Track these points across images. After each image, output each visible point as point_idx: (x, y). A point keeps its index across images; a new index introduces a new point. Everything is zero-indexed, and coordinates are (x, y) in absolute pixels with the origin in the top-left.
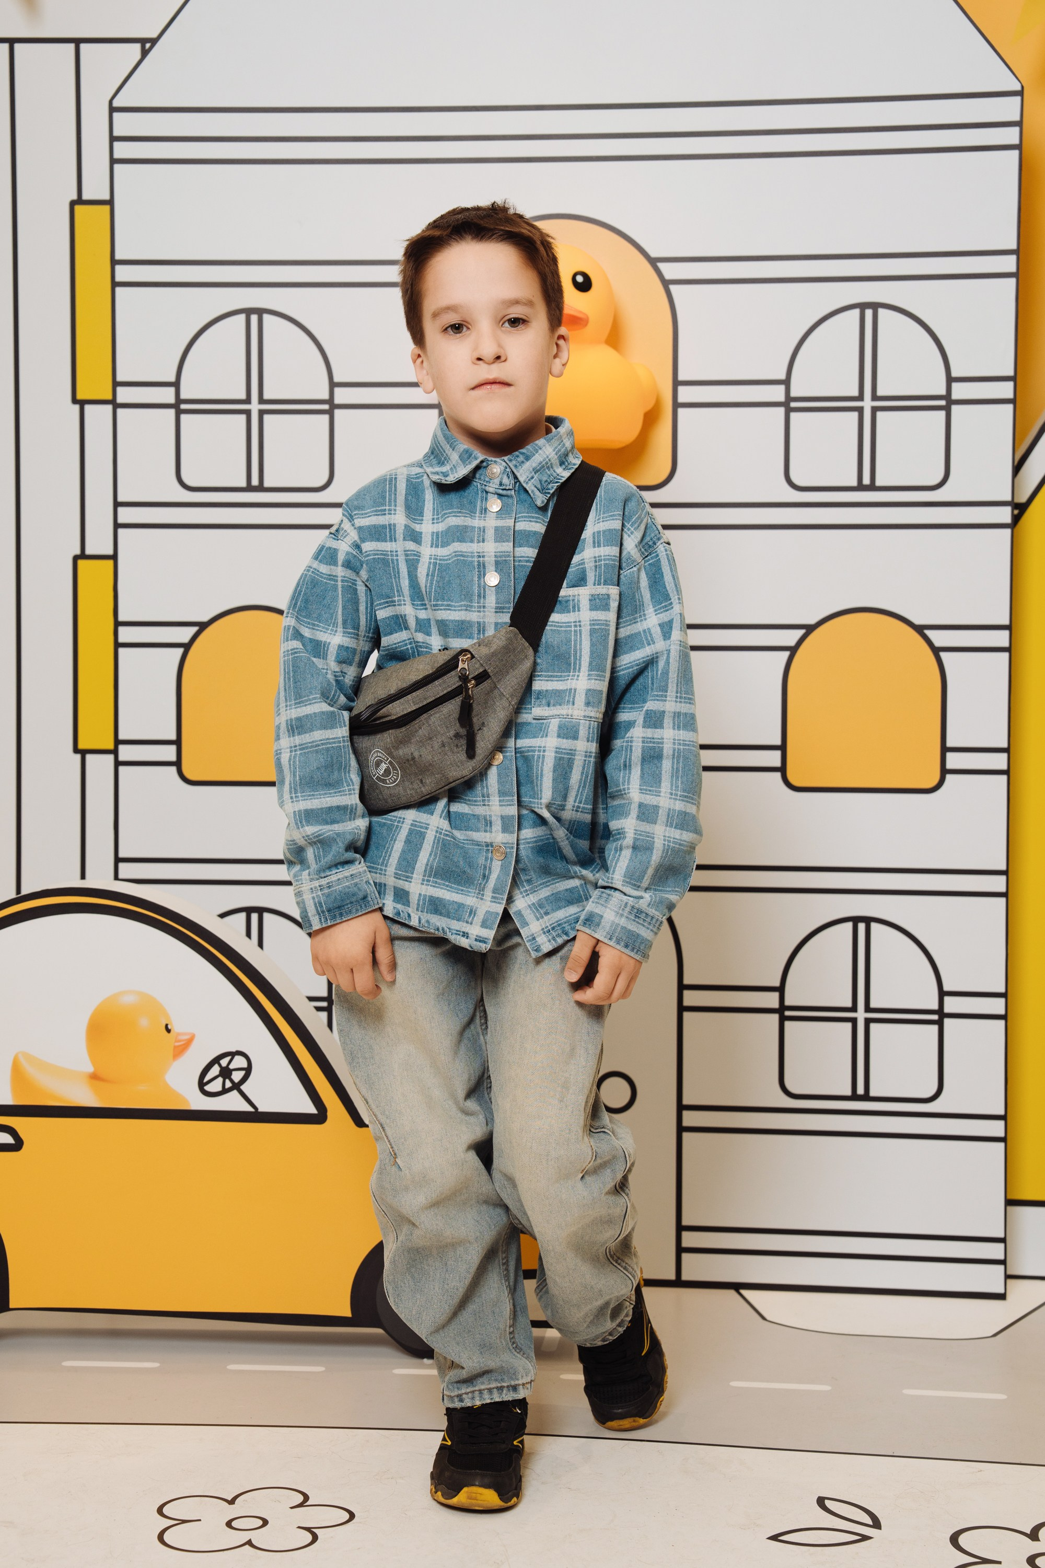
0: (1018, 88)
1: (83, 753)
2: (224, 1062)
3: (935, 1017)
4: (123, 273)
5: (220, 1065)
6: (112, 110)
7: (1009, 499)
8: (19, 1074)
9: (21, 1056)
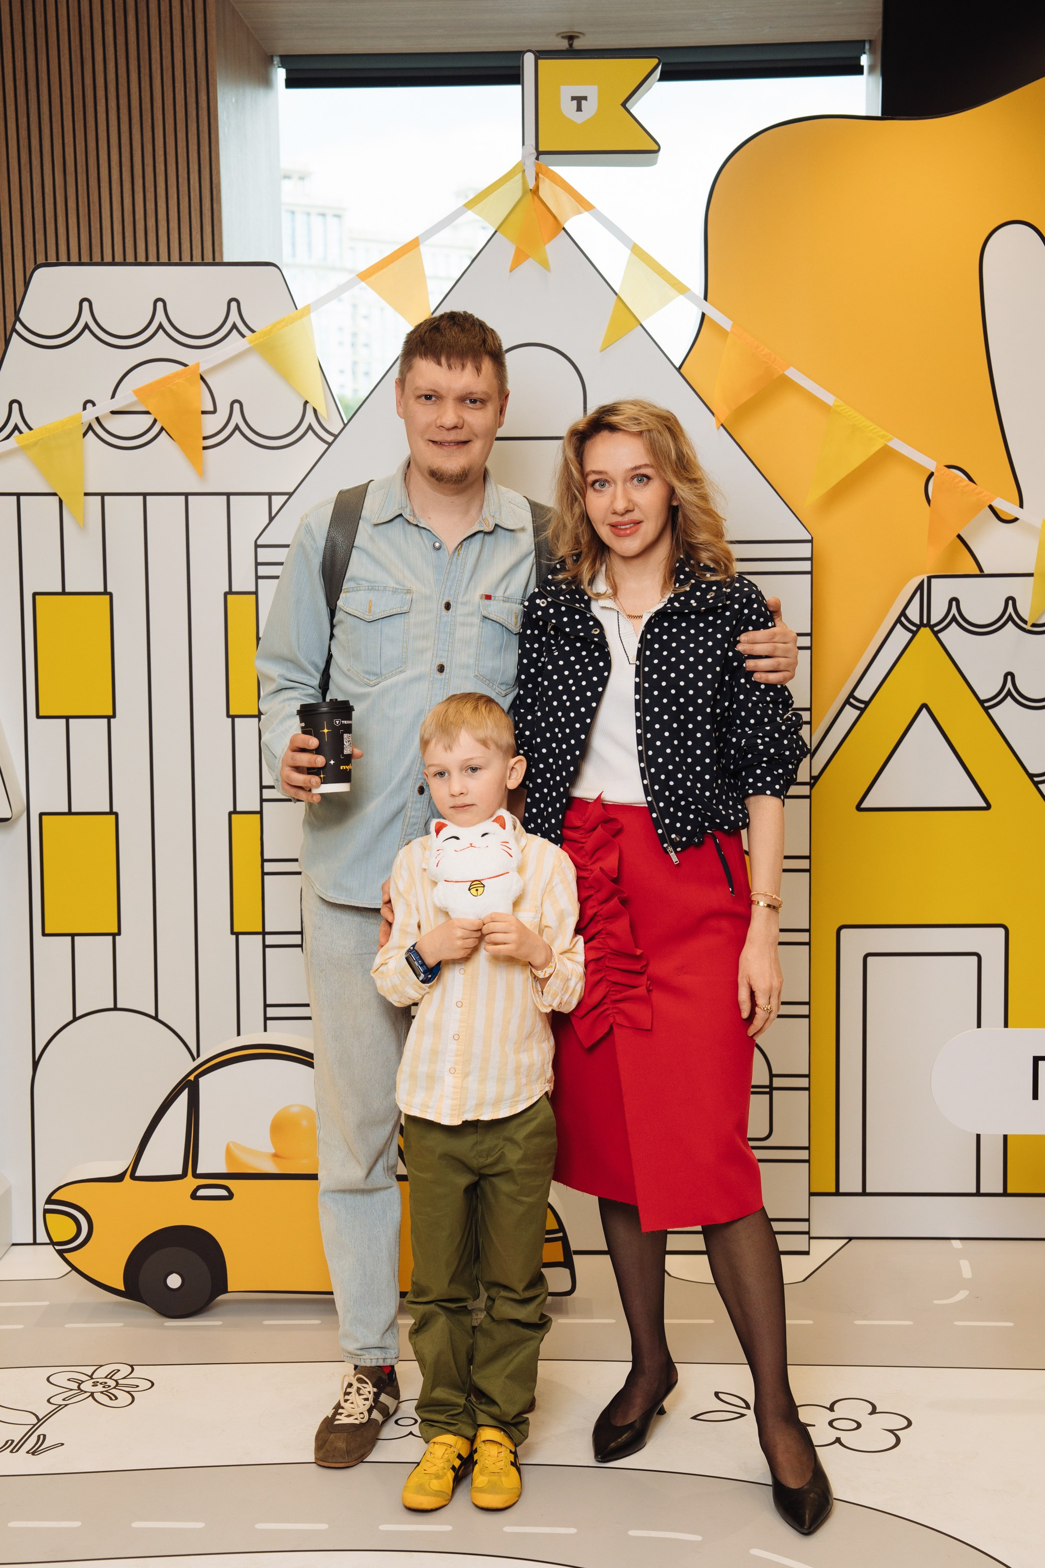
0: (810, 538)
1: (237, 934)
3: (768, 1090)
6: (257, 546)
7: (809, 781)
8: (229, 1154)
9: (231, 1144)
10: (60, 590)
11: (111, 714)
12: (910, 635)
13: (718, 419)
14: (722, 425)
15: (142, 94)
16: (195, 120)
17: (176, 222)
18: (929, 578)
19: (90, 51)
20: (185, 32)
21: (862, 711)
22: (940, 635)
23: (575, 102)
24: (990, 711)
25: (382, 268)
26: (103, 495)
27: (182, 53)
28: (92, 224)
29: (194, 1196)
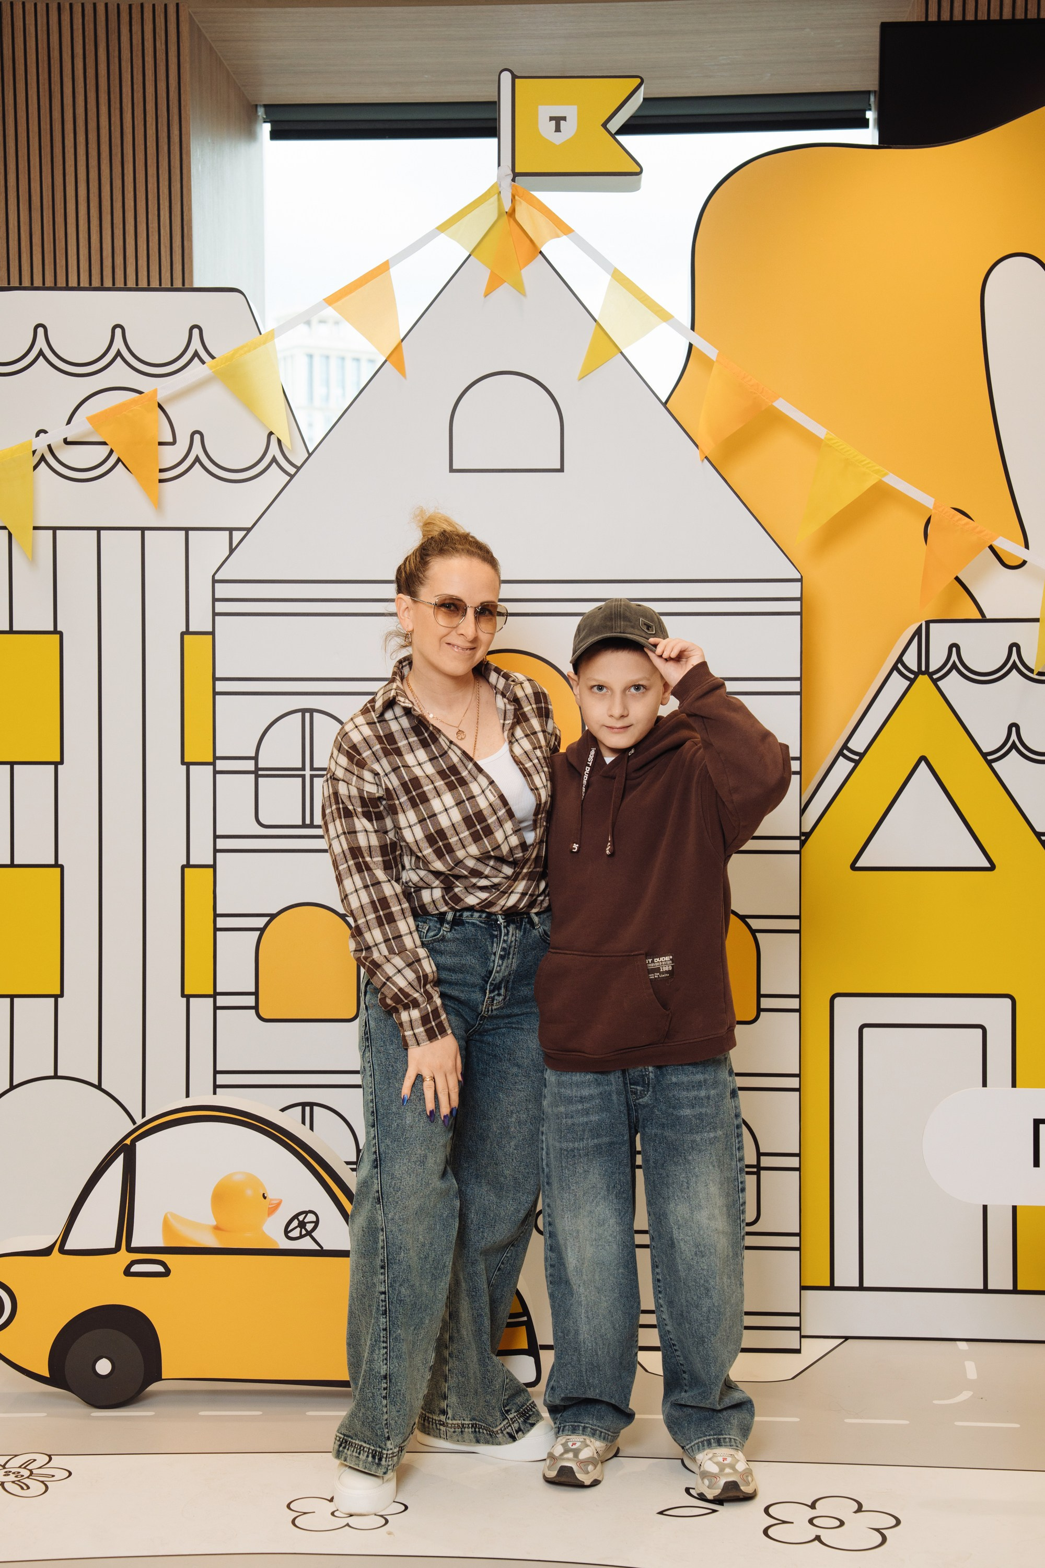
0: (800, 577)
1: (188, 997)
2: (301, 1218)
3: (755, 1170)
4: (220, 687)
5: (298, 1220)
6: (214, 581)
7: (798, 835)
8: (167, 1226)
9: (169, 1216)
10: (8, 629)
11: (58, 760)
12: (908, 683)
13: (702, 452)
14: (706, 458)
15: (112, 128)
16: (167, 155)
17: (145, 259)
18: (928, 623)
19: (59, 85)
20: (157, 65)
21: (857, 763)
22: (939, 683)
23: (554, 122)
24: (994, 765)
25: (350, 292)
26: (54, 529)
27: (154, 86)
28: (58, 261)
29: (127, 1272)
